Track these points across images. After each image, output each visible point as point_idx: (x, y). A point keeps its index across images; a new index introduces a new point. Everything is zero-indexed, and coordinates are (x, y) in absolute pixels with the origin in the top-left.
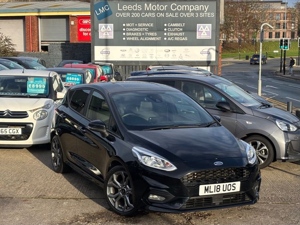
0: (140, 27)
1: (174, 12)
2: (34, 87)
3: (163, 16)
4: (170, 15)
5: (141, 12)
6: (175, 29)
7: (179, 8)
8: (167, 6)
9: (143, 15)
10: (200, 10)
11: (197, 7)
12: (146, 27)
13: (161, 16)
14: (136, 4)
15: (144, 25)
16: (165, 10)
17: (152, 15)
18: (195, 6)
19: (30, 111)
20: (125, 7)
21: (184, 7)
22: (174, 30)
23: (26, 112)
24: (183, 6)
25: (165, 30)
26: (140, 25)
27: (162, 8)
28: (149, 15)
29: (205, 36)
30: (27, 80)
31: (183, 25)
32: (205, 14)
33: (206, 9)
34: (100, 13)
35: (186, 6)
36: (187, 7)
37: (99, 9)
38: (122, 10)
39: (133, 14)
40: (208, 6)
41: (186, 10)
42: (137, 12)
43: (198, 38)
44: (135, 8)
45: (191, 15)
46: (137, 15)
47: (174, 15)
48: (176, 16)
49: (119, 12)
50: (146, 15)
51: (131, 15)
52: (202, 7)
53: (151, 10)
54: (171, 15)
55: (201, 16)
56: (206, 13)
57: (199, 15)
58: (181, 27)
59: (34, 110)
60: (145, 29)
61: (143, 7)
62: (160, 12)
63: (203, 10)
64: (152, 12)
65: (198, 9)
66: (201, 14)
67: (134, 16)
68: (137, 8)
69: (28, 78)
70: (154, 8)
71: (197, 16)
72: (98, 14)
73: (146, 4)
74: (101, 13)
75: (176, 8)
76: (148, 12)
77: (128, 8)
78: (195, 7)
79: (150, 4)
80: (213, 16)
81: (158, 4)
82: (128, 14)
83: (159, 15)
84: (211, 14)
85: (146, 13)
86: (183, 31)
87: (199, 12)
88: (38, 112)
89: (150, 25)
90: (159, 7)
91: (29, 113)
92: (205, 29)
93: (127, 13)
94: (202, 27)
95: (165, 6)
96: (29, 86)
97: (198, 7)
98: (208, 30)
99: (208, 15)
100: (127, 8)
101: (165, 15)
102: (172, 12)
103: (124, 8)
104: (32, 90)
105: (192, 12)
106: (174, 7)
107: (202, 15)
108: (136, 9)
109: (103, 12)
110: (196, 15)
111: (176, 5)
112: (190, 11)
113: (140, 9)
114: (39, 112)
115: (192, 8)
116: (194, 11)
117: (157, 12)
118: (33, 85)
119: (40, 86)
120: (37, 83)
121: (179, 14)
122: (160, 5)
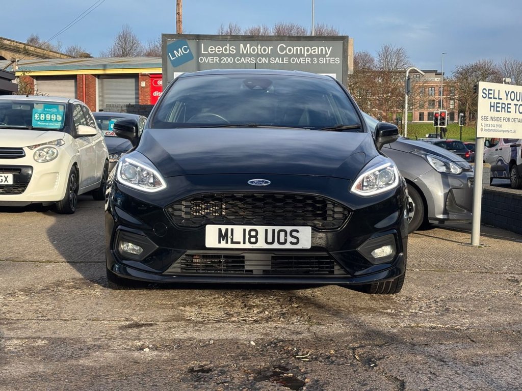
1: (283, 56)
2: (43, 119)
3: (267, 62)
4: (276, 61)
5: (234, 56)
7: (290, 51)
8: (272, 47)
9: (238, 60)
10: (320, 53)
11: (315, 49)
13: (264, 62)
14: (228, 45)
16: (270, 53)
17: (250, 60)
18: (313, 48)
19: (28, 147)
20: (212, 48)
21: (297, 49)
23: (21, 149)
24: (295, 48)
27: (265, 50)
28: (246, 60)
30: (32, 107)
32: (326, 60)
33: (329, 53)
34: (176, 56)
35: (299, 49)
36: (301, 49)
37: (175, 52)
38: (207, 53)
39: (223, 59)
40: (331, 48)
41: (299, 53)
42: (229, 55)
44: (226, 50)
45: (307, 60)
46: (229, 60)
47: (283, 61)
48: (286, 62)
49: (204, 55)
50: (242, 61)
51: (220, 60)
52: (322, 49)
53: (249, 53)
54: (278, 61)
55: (321, 62)
56: (328, 58)
57: (318, 60)
59: (36, 146)
61: (238, 49)
62: (262, 56)
63: (324, 53)
64: (250, 55)
65: (317, 53)
66: (321, 59)
67: (224, 61)
68: (230, 50)
69: (35, 105)
70: (254, 50)
71: (315, 62)
72: (172, 59)
73: (242, 45)
74: (177, 57)
75: (285, 51)
76: (244, 56)
77: (217, 50)
78: (312, 50)
79: (248, 45)
80: (337, 62)
81: (259, 45)
82: (216, 59)
83: (260, 60)
84: (335, 59)
85: (243, 58)
87: (318, 56)
88: (42, 149)
90: (261, 49)
91: (26, 150)
93: (215, 58)
95: (270, 48)
96: (35, 117)
97: (317, 50)
99: (331, 60)
100: (215, 50)
101: (269, 60)
102: (279, 56)
103: (211, 51)
104: (41, 124)
105: (308, 56)
106: (282, 49)
107: (322, 61)
108: (228, 52)
109: (180, 55)
110: (314, 60)
111: (285, 46)
112: (305, 56)
113: (233, 51)
114: (43, 151)
115: (308, 50)
116: (311, 56)
117: (257, 55)
118: (41, 115)
119: (54, 117)
120: (48, 112)
121: (289, 60)
122: (262, 46)
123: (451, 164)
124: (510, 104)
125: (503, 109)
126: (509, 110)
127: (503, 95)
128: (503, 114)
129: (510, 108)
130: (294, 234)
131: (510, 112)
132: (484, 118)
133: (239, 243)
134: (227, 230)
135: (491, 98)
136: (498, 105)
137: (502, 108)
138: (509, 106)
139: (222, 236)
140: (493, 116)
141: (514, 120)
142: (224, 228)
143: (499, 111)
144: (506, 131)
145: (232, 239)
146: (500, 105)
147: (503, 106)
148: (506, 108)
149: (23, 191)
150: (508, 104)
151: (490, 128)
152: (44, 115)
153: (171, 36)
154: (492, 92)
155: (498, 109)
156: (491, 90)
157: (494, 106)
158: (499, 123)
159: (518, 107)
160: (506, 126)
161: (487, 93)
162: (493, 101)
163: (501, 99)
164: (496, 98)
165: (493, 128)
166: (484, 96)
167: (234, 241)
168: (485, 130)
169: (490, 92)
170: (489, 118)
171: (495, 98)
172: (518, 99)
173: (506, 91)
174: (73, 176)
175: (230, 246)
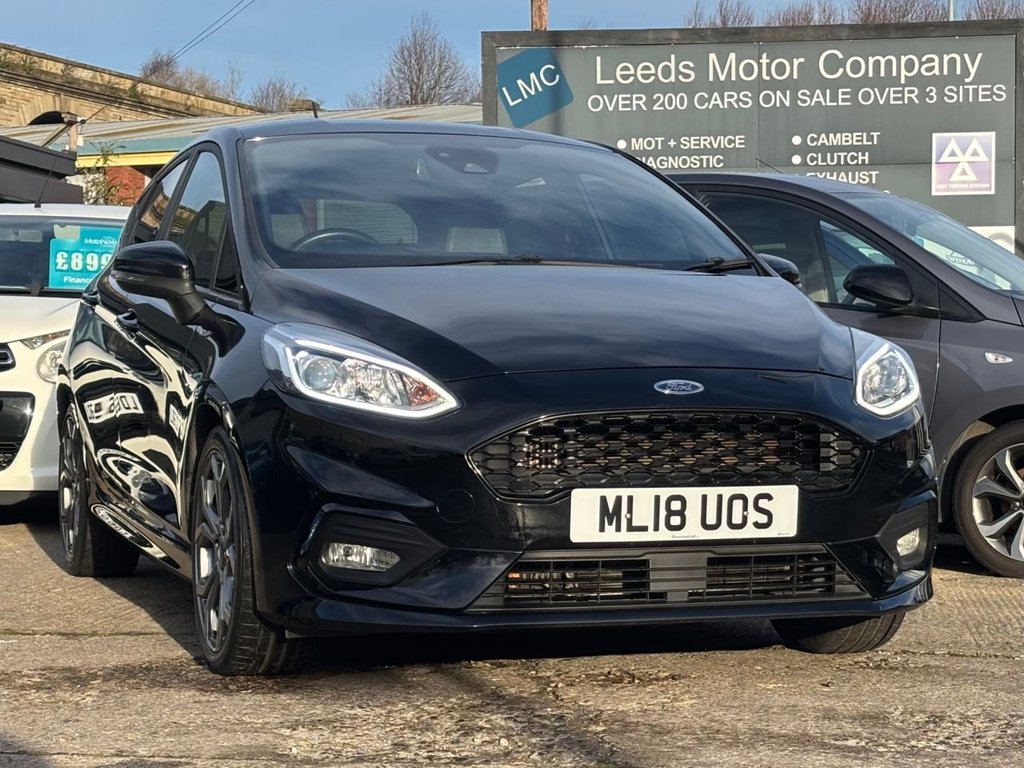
0: (690, 153)
1: (834, 86)
3: (787, 104)
4: (815, 99)
5: (690, 90)
6: (839, 157)
7: (856, 67)
8: (802, 60)
9: (702, 101)
10: (945, 73)
11: (932, 60)
12: (712, 152)
13: (778, 105)
14: (673, 56)
15: (705, 141)
16: (795, 77)
17: (737, 101)
18: (924, 59)
20: (626, 68)
21: (877, 63)
22: (832, 160)
24: (871, 60)
25: (796, 160)
26: (690, 143)
27: (781, 69)
28: (726, 100)
29: (969, 182)
31: (870, 138)
32: (966, 92)
33: (973, 71)
34: (522, 97)
35: (883, 61)
36: (889, 63)
37: (520, 82)
38: (612, 82)
39: (659, 98)
40: (980, 55)
41: (882, 74)
42: (675, 88)
43: (937, 190)
44: (667, 72)
45: (906, 95)
46: (676, 101)
47: (834, 98)
48: (844, 100)
49: (601, 90)
50: (713, 102)
51: (650, 103)
52: (952, 62)
53: (733, 78)
54: (821, 99)
55: (951, 98)
56: (971, 87)
57: (941, 94)
58: (862, 149)
60: (708, 160)
61: (701, 68)
62: (774, 85)
63: (958, 72)
64: (739, 85)
65: (936, 71)
66: (951, 90)
67: (663, 104)
68: (678, 72)
70: (749, 70)
71: (931, 98)
72: (512, 104)
73: (713, 57)
74: (526, 96)
75: (841, 70)
76: (721, 87)
77: (639, 72)
78: (921, 64)
79: (732, 56)
80: (1000, 96)
81: (764, 55)
82: (639, 101)
83: (767, 99)
84: (991, 90)
85: (716, 94)
86: (873, 164)
87: (940, 82)
89: (730, 142)
90: (769, 66)
92: (970, 151)
93: (634, 96)
94: (953, 146)
95: (796, 62)
97: (936, 64)
98: (983, 157)
99: (981, 93)
100: (635, 75)
101: (794, 98)
102: (824, 84)
103: (622, 76)
105: (910, 81)
106: (833, 64)
107: (953, 95)
108: (672, 79)
109: (533, 93)
110: (927, 95)
111: (841, 56)
112: (903, 81)
113: (687, 76)
115: (910, 66)
116: (918, 81)
117: (760, 85)
121: (854, 94)
122: (772, 59)
130: (763, 503)
133: (644, 529)
134: (619, 499)
139: (609, 514)
142: (611, 494)
145: (630, 521)
153: (510, 38)
167: (634, 524)
175: (625, 536)
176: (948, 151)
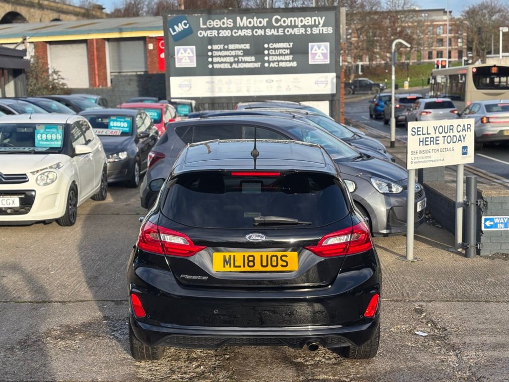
0: (232, 50)
1: (278, 28)
2: (45, 139)
3: (263, 34)
4: (272, 32)
5: (231, 29)
6: (280, 51)
7: (284, 22)
8: (267, 19)
9: (235, 33)
10: (313, 23)
11: (308, 20)
12: (239, 50)
13: (260, 34)
14: (225, 18)
15: (237, 46)
16: (265, 25)
17: (247, 33)
18: (306, 19)
19: (31, 173)
20: (210, 22)
21: (291, 20)
22: (278, 52)
23: (25, 174)
24: (289, 19)
25: (266, 52)
26: (231, 46)
27: (260, 22)
28: (243, 32)
29: (321, 60)
30: (35, 129)
31: (289, 45)
32: (319, 30)
33: (322, 23)
34: (176, 31)
35: (293, 20)
36: (295, 20)
37: (176, 26)
38: (206, 26)
39: (221, 32)
40: (324, 18)
41: (293, 24)
42: (227, 28)
43: (312, 62)
44: (223, 23)
45: (301, 31)
46: (227, 33)
47: (278, 32)
48: (281, 33)
49: (202, 29)
50: (239, 33)
51: (218, 33)
52: (315, 20)
53: (245, 25)
54: (274, 33)
56: (321, 28)
57: (312, 31)
58: (287, 49)
59: (37, 171)
60: (238, 52)
61: (235, 22)
62: (258, 28)
63: (317, 23)
64: (247, 28)
65: (310, 23)
66: (315, 29)
67: (222, 34)
68: (227, 24)
69: (37, 126)
70: (250, 23)
71: (309, 32)
72: (173, 34)
73: (238, 18)
75: (280, 23)
77: (215, 23)
79: (245, 18)
80: (330, 31)
81: (255, 18)
82: (215, 33)
83: (256, 32)
84: (327, 29)
85: (240, 31)
86: (290, 54)
87: (311, 27)
89: (245, 46)
90: (257, 21)
91: (30, 176)
92: (321, 49)
93: (213, 31)
94: (316, 47)
95: (265, 20)
96: (38, 137)
97: (310, 20)
98: (325, 51)
99: (324, 30)
100: (213, 24)
101: (265, 32)
102: (274, 27)
103: (209, 24)
105: (302, 26)
106: (277, 21)
107: (316, 31)
108: (225, 25)
109: (180, 30)
110: (307, 31)
111: (280, 18)
112: (299, 26)
113: (230, 25)
114: (44, 175)
116: (304, 26)
117: (253, 28)
118: (43, 135)
119: (54, 137)
120: (48, 132)
121: (284, 31)
122: (258, 18)
123: (393, 184)
124: (439, 137)
125: (432, 143)
126: (437, 142)
127: (431, 131)
128: (433, 147)
129: (438, 140)
131: (439, 144)
132: (413, 153)
135: (420, 135)
136: (427, 140)
137: (431, 141)
138: (437, 139)
140: (422, 149)
141: (443, 150)
143: (428, 145)
144: (435, 161)
146: (429, 139)
147: (432, 139)
148: (435, 141)
149: (29, 210)
150: (436, 137)
151: (420, 160)
152: (45, 135)
153: (172, 12)
154: (421, 129)
155: (427, 143)
156: (420, 128)
157: (423, 141)
158: (428, 155)
159: (446, 138)
160: (434, 156)
161: (416, 131)
162: (422, 137)
163: (430, 134)
164: (425, 134)
165: (423, 160)
166: (414, 133)
168: (415, 163)
169: (419, 129)
170: (418, 152)
171: (423, 134)
172: (446, 131)
173: (434, 127)
174: (72, 193)
176: (314, 49)
